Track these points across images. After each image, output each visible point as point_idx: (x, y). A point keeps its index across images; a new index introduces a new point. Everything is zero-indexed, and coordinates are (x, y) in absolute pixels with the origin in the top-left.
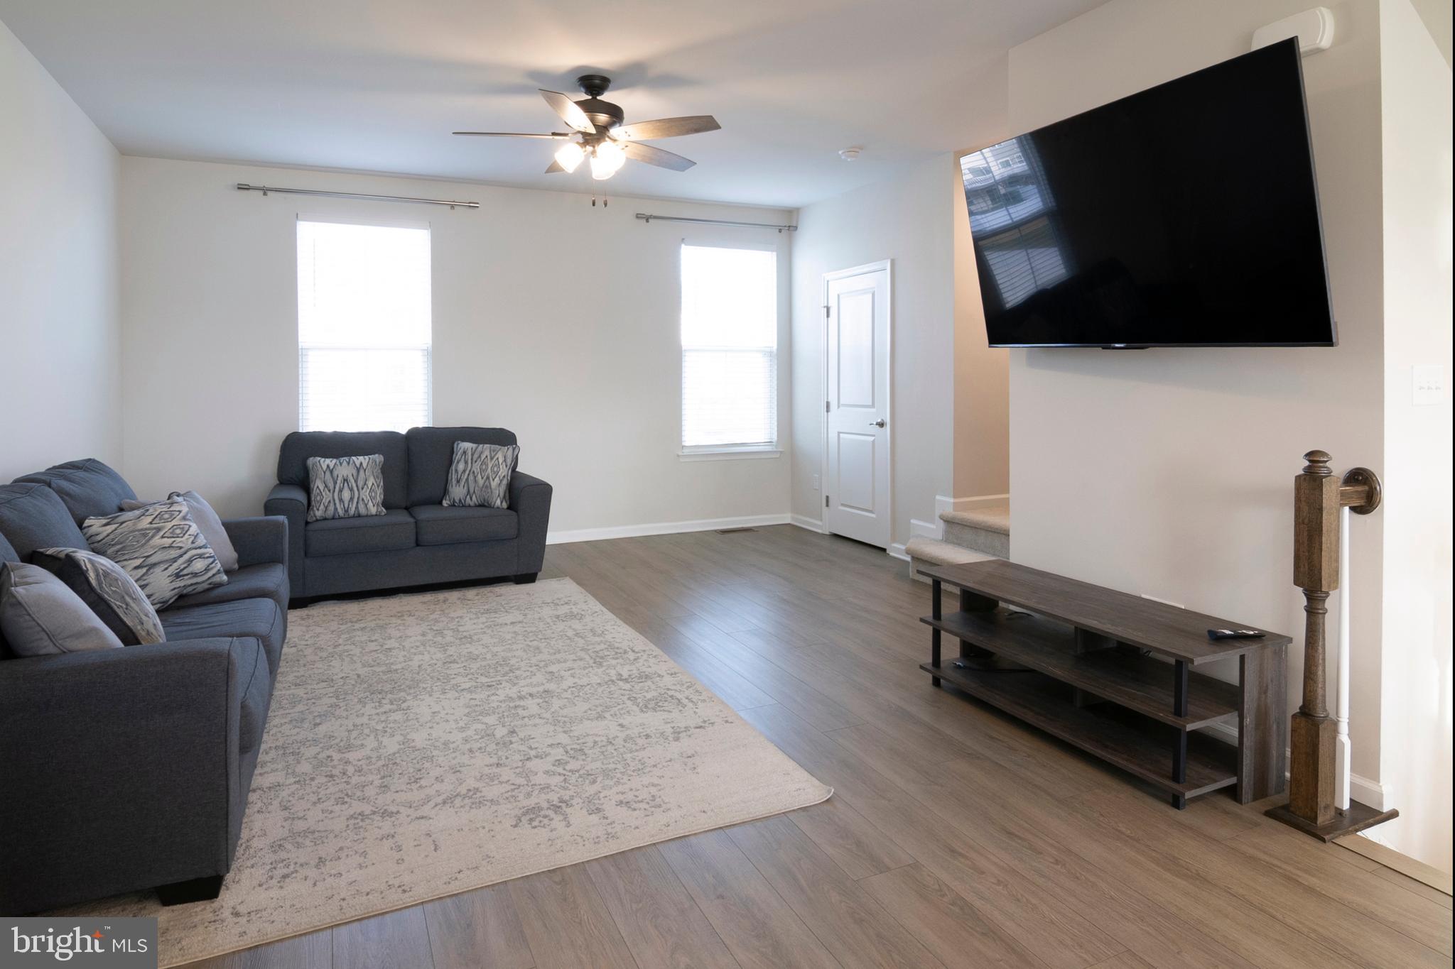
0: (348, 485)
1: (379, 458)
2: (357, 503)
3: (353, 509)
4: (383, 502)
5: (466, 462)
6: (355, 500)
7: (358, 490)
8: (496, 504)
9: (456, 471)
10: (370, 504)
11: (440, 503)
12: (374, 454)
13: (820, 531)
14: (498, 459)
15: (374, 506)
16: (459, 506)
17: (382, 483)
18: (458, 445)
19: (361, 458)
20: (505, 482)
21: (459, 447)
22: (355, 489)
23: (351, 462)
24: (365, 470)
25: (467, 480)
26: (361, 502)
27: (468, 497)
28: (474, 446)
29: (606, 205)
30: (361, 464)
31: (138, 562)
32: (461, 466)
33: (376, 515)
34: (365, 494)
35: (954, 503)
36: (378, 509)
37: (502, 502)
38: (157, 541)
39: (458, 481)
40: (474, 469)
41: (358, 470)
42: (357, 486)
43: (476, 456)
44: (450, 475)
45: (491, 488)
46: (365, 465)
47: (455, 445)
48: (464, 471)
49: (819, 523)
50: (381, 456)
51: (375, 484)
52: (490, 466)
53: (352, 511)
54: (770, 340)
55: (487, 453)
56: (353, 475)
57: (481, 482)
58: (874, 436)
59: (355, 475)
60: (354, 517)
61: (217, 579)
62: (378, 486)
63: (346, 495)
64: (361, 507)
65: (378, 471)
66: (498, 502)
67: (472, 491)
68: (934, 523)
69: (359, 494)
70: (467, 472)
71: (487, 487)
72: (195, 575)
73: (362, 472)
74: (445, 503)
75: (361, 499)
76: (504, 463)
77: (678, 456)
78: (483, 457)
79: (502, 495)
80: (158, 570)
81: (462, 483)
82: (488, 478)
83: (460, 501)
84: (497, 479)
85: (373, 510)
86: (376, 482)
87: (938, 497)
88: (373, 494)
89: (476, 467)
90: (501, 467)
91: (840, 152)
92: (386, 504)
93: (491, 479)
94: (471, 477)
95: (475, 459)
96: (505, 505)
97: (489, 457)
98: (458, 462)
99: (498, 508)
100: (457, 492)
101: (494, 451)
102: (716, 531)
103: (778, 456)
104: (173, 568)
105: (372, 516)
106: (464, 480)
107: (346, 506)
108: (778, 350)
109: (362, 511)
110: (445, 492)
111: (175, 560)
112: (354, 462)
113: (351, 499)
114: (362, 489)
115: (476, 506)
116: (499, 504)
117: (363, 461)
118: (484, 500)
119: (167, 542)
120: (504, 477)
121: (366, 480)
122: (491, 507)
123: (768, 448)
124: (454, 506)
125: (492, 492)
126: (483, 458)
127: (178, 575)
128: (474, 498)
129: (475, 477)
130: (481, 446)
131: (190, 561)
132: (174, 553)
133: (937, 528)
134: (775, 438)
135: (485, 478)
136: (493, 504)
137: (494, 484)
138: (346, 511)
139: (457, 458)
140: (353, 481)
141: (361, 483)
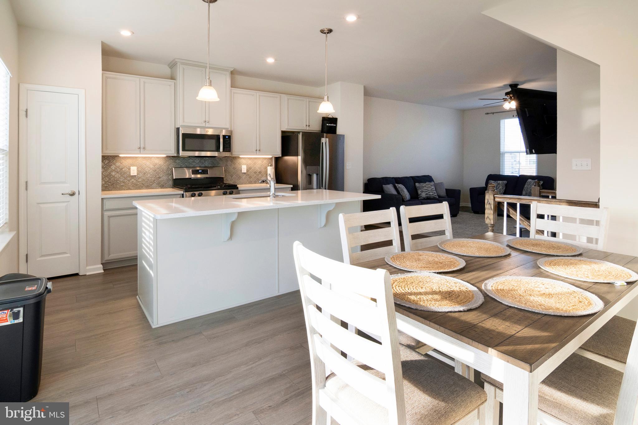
1: (505, 182)
31: (421, 191)
38: (425, 188)
41: (498, 184)
61: (435, 197)
72: (430, 195)
73: (499, 185)
80: (423, 193)
104: (426, 193)
111: (427, 192)
119: (426, 188)
127: (427, 194)
131: (429, 192)
132: (427, 190)
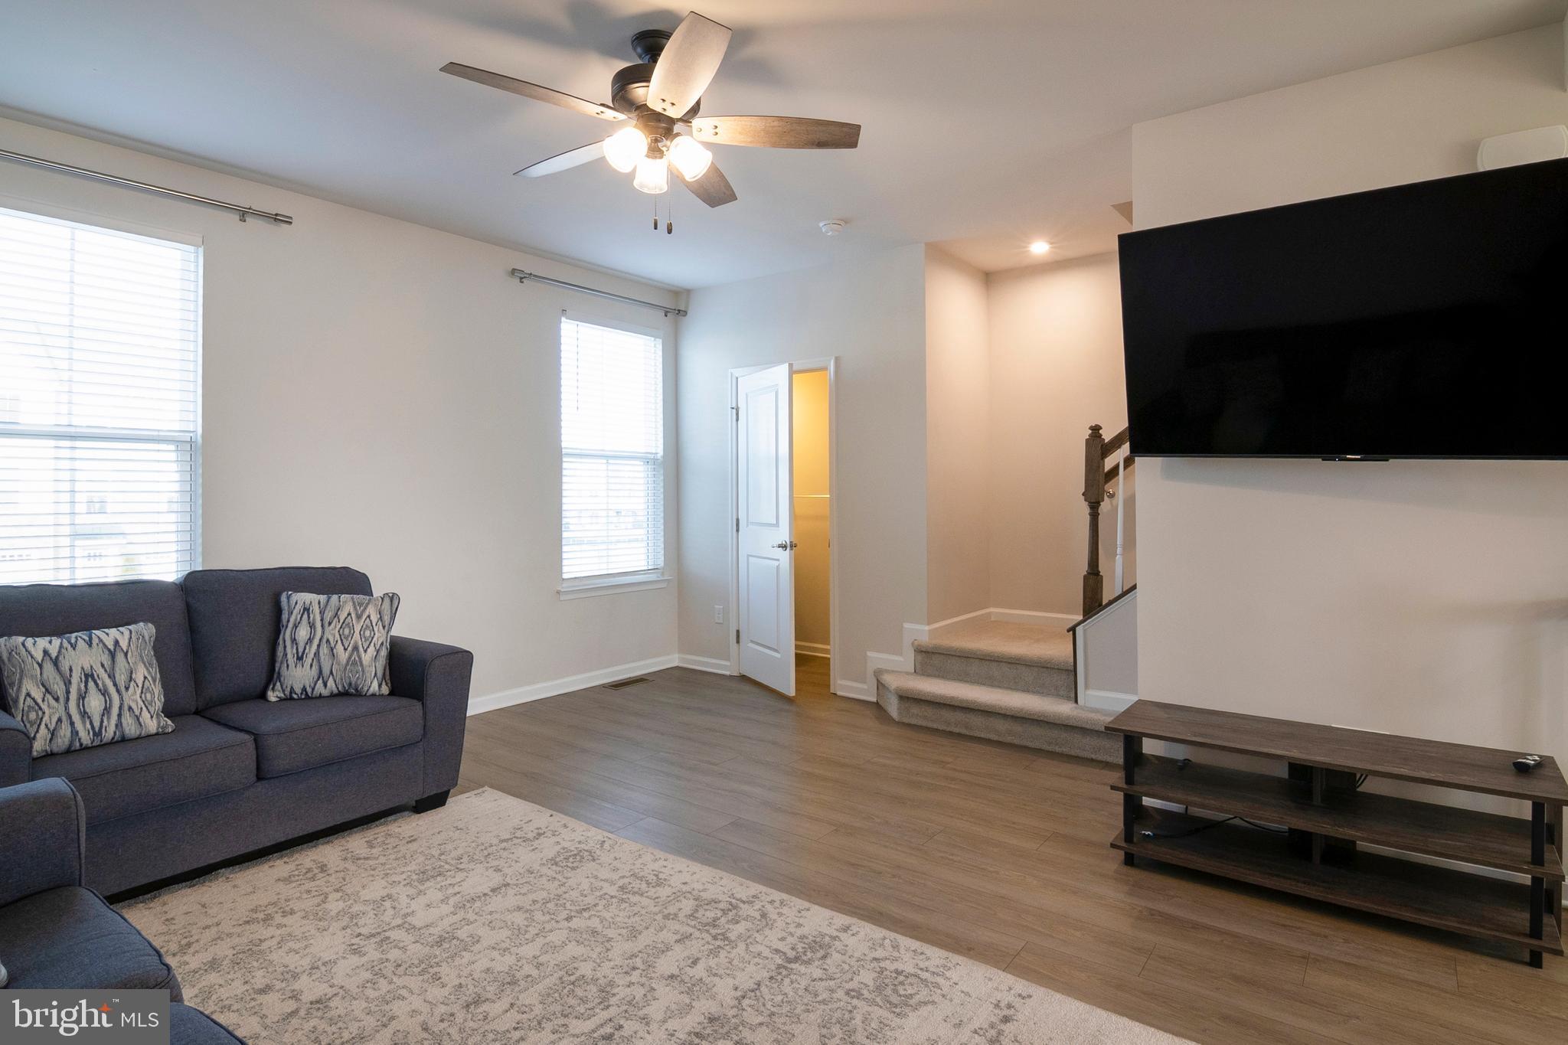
0: (97, 685)
1: (147, 630)
2: (120, 715)
3: (112, 729)
4: (163, 708)
5: (312, 626)
6: (115, 711)
7: (118, 691)
8: (371, 689)
9: (294, 641)
10: (146, 715)
11: (263, 696)
12: (135, 622)
13: (728, 673)
14: (369, 616)
15: (152, 717)
16: (300, 699)
17: (158, 676)
18: (288, 598)
19: (113, 632)
20: (384, 653)
21: (293, 602)
22: (112, 690)
23: (95, 641)
24: (126, 654)
25: (317, 654)
26: (126, 713)
27: (320, 681)
28: (323, 598)
29: (670, 231)
30: (117, 643)
32: (303, 633)
33: (157, 734)
34: (133, 698)
35: (930, 631)
36: (159, 723)
37: (380, 686)
39: (300, 658)
40: (328, 635)
41: (113, 655)
42: (115, 685)
43: (328, 616)
44: (280, 648)
45: (362, 665)
46: (124, 644)
47: (284, 598)
48: (310, 640)
49: (728, 663)
50: (150, 625)
51: (150, 678)
52: (357, 629)
53: (109, 733)
54: (655, 444)
55: (349, 608)
56: (103, 666)
57: (343, 656)
58: (778, 560)
59: (107, 663)
60: (112, 743)
62: (154, 681)
63: (95, 703)
64: (129, 724)
65: (149, 652)
66: (375, 684)
67: (326, 671)
68: (901, 654)
69: (122, 699)
70: (316, 642)
71: (354, 663)
73: (120, 657)
74: (272, 696)
75: (126, 708)
76: (380, 623)
77: (558, 592)
78: (343, 615)
79: (380, 674)
81: (308, 661)
82: (356, 648)
83: (304, 689)
84: (371, 650)
85: (151, 725)
86: (149, 672)
87: (906, 625)
88: (149, 696)
89: (332, 634)
90: (376, 629)
91: (821, 225)
92: (169, 711)
93: (361, 649)
94: (324, 650)
95: (327, 619)
96: (385, 690)
97: (353, 615)
98: (296, 626)
99: (373, 695)
100: (298, 676)
101: (360, 605)
102: (604, 686)
103: (664, 585)
105: (149, 736)
106: (311, 655)
107: (97, 724)
108: (663, 457)
109: (130, 729)
110: (272, 675)
112: (101, 640)
113: (107, 710)
114: (127, 689)
115: (332, 695)
116: (377, 688)
117: (119, 637)
118: (350, 684)
120: (382, 644)
121: (131, 673)
122: (360, 695)
123: (652, 577)
124: (291, 698)
125: (363, 671)
126: (342, 617)
128: (331, 683)
129: (332, 650)
130: (335, 597)
133: (906, 660)
134: (661, 563)
135: (350, 649)
136: (366, 689)
137: (367, 658)
138: (97, 734)
139: (292, 620)
140: (105, 676)
141: (121, 679)
